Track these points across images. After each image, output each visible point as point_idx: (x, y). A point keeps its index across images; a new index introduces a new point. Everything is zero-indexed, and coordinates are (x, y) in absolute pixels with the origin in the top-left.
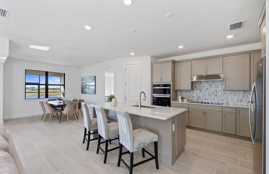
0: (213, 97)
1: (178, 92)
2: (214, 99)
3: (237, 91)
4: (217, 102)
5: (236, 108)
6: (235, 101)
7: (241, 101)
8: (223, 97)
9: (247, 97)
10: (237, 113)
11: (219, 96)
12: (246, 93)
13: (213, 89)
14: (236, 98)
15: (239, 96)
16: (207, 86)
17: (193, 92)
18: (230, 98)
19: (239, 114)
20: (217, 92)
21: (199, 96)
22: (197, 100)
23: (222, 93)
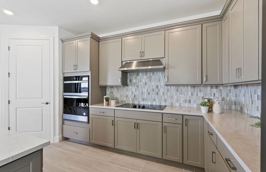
0: (153, 96)
1: (107, 89)
2: (154, 99)
3: (184, 85)
4: (158, 104)
5: (183, 115)
6: (182, 102)
7: (190, 101)
8: (166, 96)
9: (197, 95)
10: (184, 125)
11: (161, 94)
12: (196, 89)
13: (153, 84)
14: (182, 98)
15: (187, 95)
16: (145, 80)
17: (127, 89)
18: (175, 97)
19: (187, 127)
20: (159, 88)
21: (135, 96)
22: (133, 101)
23: (165, 90)
